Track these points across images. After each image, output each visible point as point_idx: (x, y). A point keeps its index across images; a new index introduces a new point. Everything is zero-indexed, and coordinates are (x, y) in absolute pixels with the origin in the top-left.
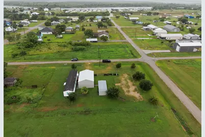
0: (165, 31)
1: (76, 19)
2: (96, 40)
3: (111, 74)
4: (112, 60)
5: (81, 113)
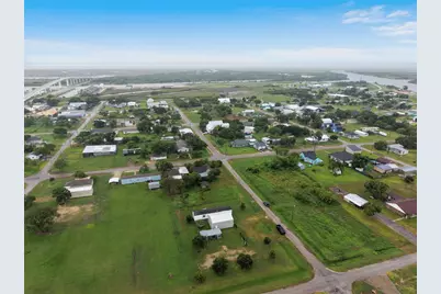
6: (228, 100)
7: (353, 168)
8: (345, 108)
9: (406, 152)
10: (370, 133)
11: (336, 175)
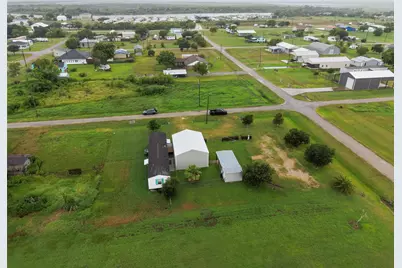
0: (315, 53)
1: (129, 34)
2: (183, 72)
3: (237, 138)
4: (229, 111)
5: (198, 223)
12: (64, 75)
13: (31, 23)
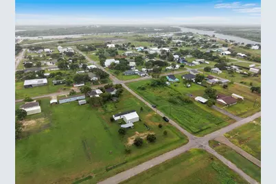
3: (147, 127)
5: (105, 127)
6: (114, 46)
7: (196, 82)
8: (184, 49)
9: (221, 72)
10: (200, 62)
11: (187, 87)
12: (167, 83)
13: (228, 50)
